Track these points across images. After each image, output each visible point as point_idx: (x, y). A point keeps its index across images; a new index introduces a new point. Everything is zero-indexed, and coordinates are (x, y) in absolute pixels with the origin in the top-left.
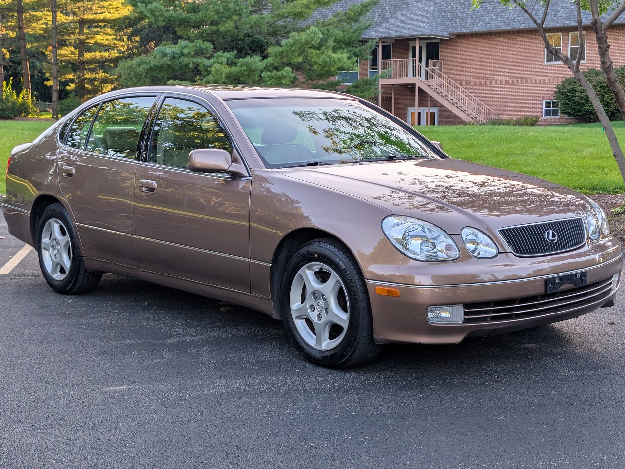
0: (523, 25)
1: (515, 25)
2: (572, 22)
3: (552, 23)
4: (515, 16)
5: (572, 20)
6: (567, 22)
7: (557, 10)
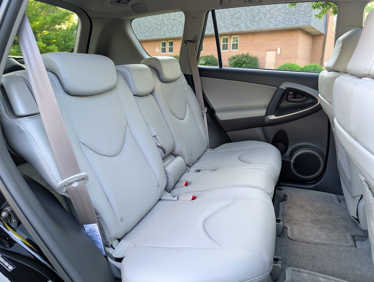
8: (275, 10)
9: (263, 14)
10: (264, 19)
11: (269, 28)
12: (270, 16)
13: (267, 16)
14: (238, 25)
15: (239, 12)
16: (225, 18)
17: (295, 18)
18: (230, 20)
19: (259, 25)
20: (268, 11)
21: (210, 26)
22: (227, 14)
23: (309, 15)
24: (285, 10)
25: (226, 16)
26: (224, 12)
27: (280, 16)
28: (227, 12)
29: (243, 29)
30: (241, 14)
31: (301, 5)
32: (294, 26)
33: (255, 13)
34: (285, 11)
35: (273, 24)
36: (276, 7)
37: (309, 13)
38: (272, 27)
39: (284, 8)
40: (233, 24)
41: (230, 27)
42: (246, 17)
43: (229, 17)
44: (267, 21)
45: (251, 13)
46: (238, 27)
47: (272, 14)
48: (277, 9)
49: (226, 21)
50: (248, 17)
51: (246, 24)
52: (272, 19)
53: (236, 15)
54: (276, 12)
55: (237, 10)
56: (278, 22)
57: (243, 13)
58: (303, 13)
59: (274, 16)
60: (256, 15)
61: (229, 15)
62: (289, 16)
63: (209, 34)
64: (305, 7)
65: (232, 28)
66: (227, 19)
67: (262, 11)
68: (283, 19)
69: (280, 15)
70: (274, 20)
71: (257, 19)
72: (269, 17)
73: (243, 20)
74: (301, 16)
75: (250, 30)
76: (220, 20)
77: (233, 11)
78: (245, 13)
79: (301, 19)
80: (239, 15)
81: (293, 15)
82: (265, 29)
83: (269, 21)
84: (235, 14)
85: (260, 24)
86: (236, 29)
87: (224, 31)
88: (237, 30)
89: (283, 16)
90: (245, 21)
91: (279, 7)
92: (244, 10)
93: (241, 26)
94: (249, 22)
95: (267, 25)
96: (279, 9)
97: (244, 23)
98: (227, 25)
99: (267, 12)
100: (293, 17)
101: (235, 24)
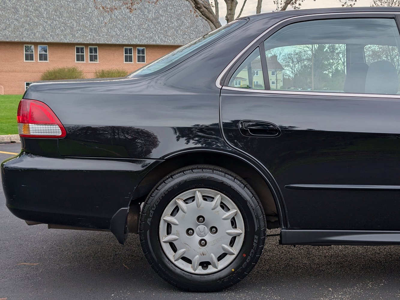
0: (16, 39)
1: (11, 39)
2: (45, 40)
3: (34, 40)
4: (10, 34)
5: (45, 39)
6: (43, 40)
7: (35, 33)
8: (184, 27)
9: (174, 29)
10: (177, 34)
12: (182, 32)
13: (179, 32)
14: (151, 38)
15: (145, 23)
16: (130, 27)
18: (138, 31)
19: (175, 41)
21: (114, 34)
22: (131, 23)
24: (194, 29)
25: (131, 25)
26: (126, 20)
27: (192, 34)
28: (129, 20)
29: (159, 42)
30: (149, 26)
31: (207, 27)
33: (164, 27)
35: (189, 41)
36: (184, 24)
39: (193, 26)
40: (145, 36)
41: (142, 38)
42: (157, 30)
43: (135, 27)
44: (181, 37)
45: (160, 26)
47: (184, 31)
49: (134, 31)
50: (159, 30)
51: (160, 38)
52: (186, 36)
53: (144, 26)
54: (186, 30)
55: (141, 21)
57: (151, 25)
59: (186, 33)
60: (167, 29)
61: (134, 24)
62: (200, 35)
63: (117, 43)
65: (145, 40)
66: (133, 28)
67: (171, 26)
69: (191, 32)
70: (188, 37)
71: (169, 33)
73: (154, 32)
75: (168, 44)
76: (125, 29)
77: (137, 21)
78: (153, 25)
80: (146, 26)
83: (183, 37)
84: (142, 25)
85: (175, 39)
86: (151, 41)
87: (136, 42)
88: (152, 43)
89: (194, 34)
90: (157, 34)
91: (187, 25)
92: (151, 22)
93: (155, 39)
94: (162, 35)
95: (183, 41)
96: (189, 27)
97: (157, 36)
98: (138, 36)
99: (177, 28)
101: (147, 36)
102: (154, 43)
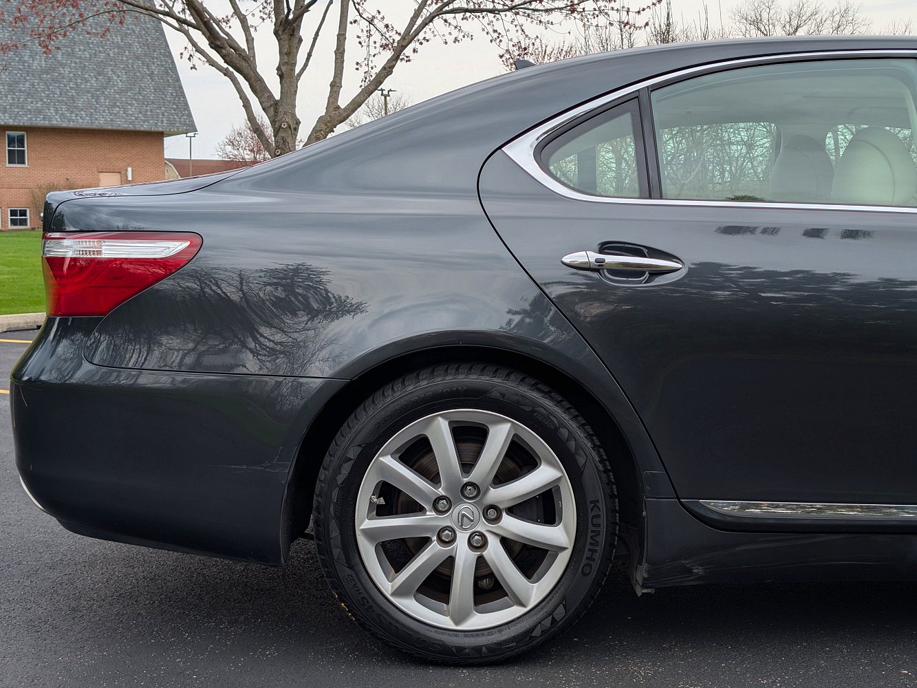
8: (113, 91)
9: (89, 95)
10: (97, 106)
11: (119, 128)
12: (108, 101)
13: (102, 101)
14: (39, 111)
15: (25, 79)
17: (163, 115)
18: (9, 96)
19: (93, 118)
20: (98, 90)
23: (186, 112)
24: (135, 94)
27: (130, 104)
29: (57, 122)
30: (33, 85)
31: (163, 91)
32: (170, 131)
33: (68, 88)
34: (136, 97)
35: (123, 120)
36: (111, 83)
37: (185, 109)
38: (126, 126)
39: (131, 89)
40: (25, 107)
41: (18, 112)
42: (51, 95)
44: (107, 111)
46: (42, 117)
47: (112, 99)
48: (116, 88)
50: (56, 96)
51: (60, 112)
52: (117, 109)
53: (21, 85)
54: (117, 96)
55: (16, 74)
56: (133, 118)
57: (38, 84)
58: (175, 107)
59: (118, 104)
60: (75, 94)
62: (148, 108)
64: (172, 94)
65: (26, 115)
67: (83, 86)
68: (140, 113)
69: (129, 102)
70: (121, 112)
71: (80, 102)
72: (107, 104)
73: (45, 100)
74: (173, 112)
75: (78, 126)
77: (7, 74)
78: (44, 84)
79: (176, 117)
80: (27, 86)
81: (157, 108)
82: (110, 128)
83: (111, 112)
84: (18, 83)
85: (93, 116)
86: (38, 119)
87: (6, 121)
88: (40, 122)
89: (136, 105)
90: (52, 103)
91: (120, 86)
92: (37, 78)
93: (49, 114)
94: (63, 107)
95: (112, 120)
96: (123, 91)
97: (52, 108)
98: (8, 107)
99: (98, 93)
100: (158, 111)
101: (29, 108)
102: (46, 123)
